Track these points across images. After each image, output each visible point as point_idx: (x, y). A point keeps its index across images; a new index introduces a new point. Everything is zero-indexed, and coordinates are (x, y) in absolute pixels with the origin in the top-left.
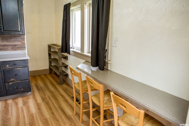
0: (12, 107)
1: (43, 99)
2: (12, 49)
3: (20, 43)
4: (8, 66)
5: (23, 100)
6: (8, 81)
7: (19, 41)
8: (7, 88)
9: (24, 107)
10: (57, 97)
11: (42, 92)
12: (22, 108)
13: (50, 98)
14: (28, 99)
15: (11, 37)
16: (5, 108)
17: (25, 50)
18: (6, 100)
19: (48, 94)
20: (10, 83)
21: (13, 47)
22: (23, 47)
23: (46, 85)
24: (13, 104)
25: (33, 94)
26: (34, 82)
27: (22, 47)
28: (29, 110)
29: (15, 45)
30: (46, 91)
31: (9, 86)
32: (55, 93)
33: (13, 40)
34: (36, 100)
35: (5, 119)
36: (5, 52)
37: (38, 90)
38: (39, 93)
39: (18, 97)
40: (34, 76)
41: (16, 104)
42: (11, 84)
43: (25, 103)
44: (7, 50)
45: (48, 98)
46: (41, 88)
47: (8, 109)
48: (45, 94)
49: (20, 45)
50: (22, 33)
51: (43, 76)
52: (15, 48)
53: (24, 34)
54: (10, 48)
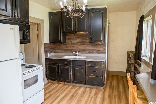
0: (87, 94)
1: (110, 96)
2: (97, 53)
3: (102, 49)
4: (90, 64)
5: (96, 91)
6: (89, 75)
7: (102, 47)
8: (88, 80)
9: (94, 96)
10: (122, 98)
11: (112, 90)
12: (92, 96)
13: (115, 97)
14: (99, 91)
15: (97, 45)
16: (83, 92)
17: (106, 54)
18: (86, 88)
19: (116, 93)
21: (98, 51)
22: (104, 52)
23: (118, 85)
24: (89, 92)
25: (105, 90)
26: (111, 81)
28: (95, 100)
29: (99, 50)
30: (115, 90)
32: (121, 94)
33: (98, 46)
34: (104, 95)
35: (79, 100)
36: (92, 54)
37: (110, 87)
38: (109, 90)
39: (94, 88)
40: (113, 75)
41: (91, 92)
42: (91, 78)
43: (96, 94)
44: (94, 53)
45: (113, 96)
46: (113, 86)
47: (84, 94)
48: (113, 92)
49: (103, 50)
50: (103, 42)
51: (120, 77)
52: (99, 52)
53: (104, 43)
54: (96, 52)
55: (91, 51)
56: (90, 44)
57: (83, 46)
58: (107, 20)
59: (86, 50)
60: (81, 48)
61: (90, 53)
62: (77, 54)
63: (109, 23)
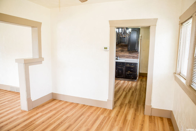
4: (128, 65)
5: (131, 82)
7: (136, 54)
14: (134, 82)
15: (133, 52)
18: (125, 81)
20: (128, 73)
26: (141, 78)
27: (137, 58)
29: (134, 56)
31: (127, 74)
40: (143, 76)
41: (128, 83)
44: (130, 58)
49: (136, 56)
52: (134, 57)
53: (138, 51)
54: (131, 57)
55: (128, 57)
56: (128, 52)
57: (122, 53)
58: (140, 35)
59: (125, 56)
60: (121, 55)
61: (127, 58)
62: (118, 58)
63: (141, 38)
